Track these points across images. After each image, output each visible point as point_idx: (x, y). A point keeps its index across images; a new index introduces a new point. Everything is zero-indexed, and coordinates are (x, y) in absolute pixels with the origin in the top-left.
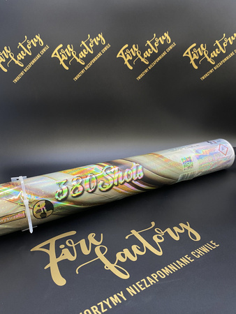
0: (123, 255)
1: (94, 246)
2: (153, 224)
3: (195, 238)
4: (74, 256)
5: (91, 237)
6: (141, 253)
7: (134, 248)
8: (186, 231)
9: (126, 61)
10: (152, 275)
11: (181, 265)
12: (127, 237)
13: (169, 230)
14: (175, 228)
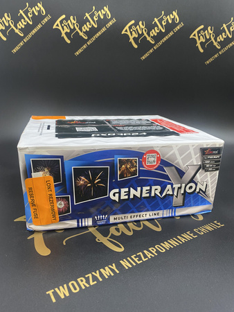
9: (131, 38)
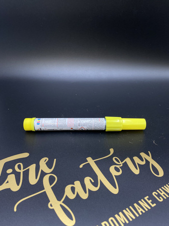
0: (73, 189)
1: (43, 174)
2: (112, 151)
3: (157, 173)
4: (18, 185)
5: (43, 163)
6: (94, 189)
7: (87, 180)
8: (148, 163)
10: (103, 224)
11: (140, 210)
12: (81, 166)
13: (128, 160)
14: (136, 159)
